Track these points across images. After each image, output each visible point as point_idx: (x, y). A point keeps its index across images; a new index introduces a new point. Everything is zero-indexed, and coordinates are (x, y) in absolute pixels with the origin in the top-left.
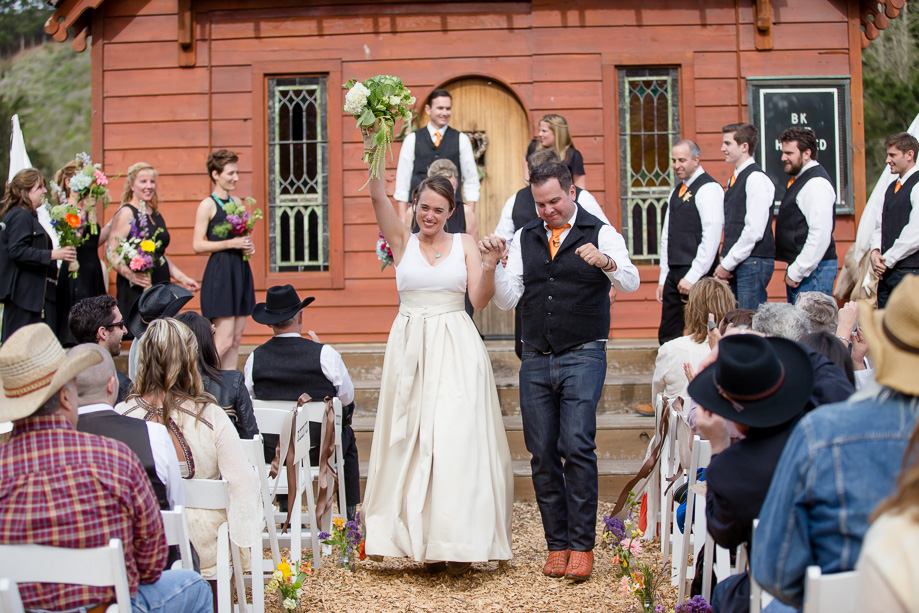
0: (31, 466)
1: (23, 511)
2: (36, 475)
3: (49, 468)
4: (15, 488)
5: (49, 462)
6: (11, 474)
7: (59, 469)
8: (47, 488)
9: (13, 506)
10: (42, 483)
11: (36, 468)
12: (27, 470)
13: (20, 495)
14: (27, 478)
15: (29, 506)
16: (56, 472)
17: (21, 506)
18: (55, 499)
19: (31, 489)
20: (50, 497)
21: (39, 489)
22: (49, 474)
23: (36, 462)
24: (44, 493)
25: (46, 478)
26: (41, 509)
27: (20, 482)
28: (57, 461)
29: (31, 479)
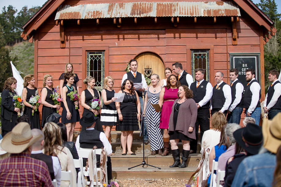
0: (14, 167)
1: (10, 180)
2: (16, 170)
3: (20, 168)
4: (8, 172)
5: (20, 166)
6: (8, 168)
7: (23, 169)
8: (18, 174)
9: (7, 178)
10: (17, 172)
11: (16, 168)
12: (13, 168)
13: (10, 175)
14: (12, 170)
15: (12, 179)
16: (22, 170)
17: (9, 179)
18: (20, 178)
19: (13, 174)
20: (19, 177)
21: (16, 174)
22: (19, 170)
23: (16, 166)
24: (17, 176)
25: (18, 171)
26: (16, 180)
27: (10, 171)
28: (22, 166)
29: (14, 171)
